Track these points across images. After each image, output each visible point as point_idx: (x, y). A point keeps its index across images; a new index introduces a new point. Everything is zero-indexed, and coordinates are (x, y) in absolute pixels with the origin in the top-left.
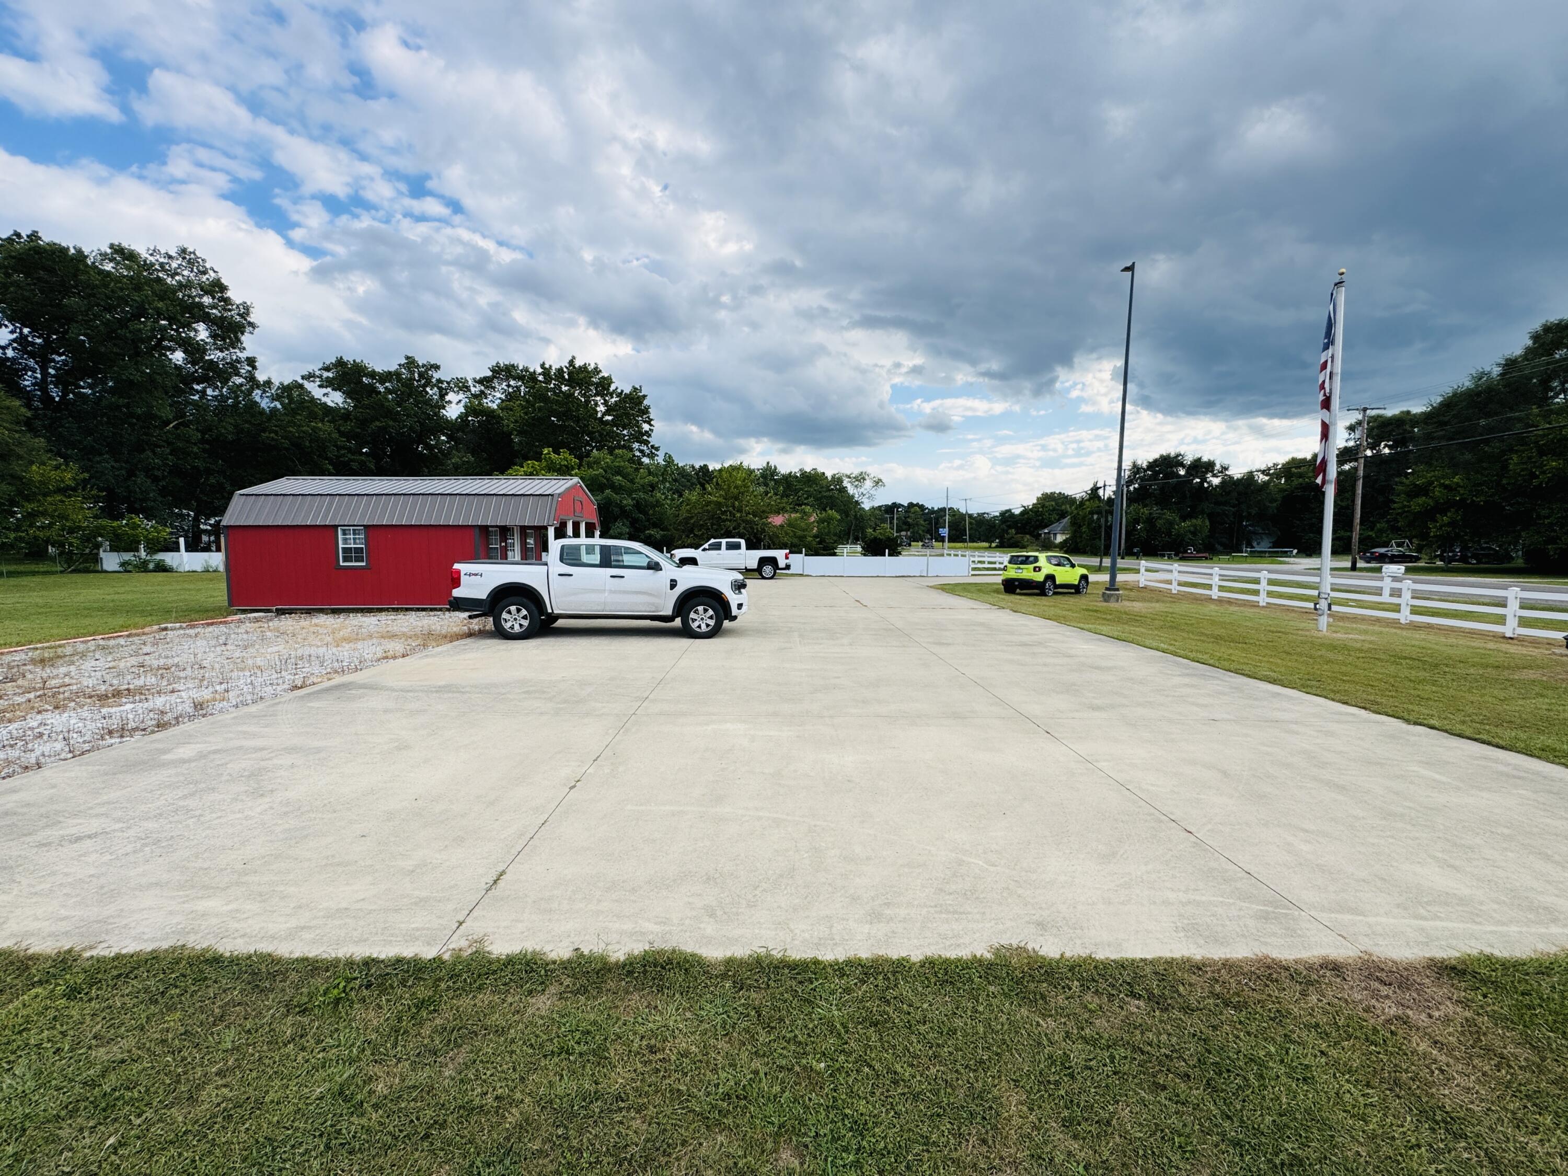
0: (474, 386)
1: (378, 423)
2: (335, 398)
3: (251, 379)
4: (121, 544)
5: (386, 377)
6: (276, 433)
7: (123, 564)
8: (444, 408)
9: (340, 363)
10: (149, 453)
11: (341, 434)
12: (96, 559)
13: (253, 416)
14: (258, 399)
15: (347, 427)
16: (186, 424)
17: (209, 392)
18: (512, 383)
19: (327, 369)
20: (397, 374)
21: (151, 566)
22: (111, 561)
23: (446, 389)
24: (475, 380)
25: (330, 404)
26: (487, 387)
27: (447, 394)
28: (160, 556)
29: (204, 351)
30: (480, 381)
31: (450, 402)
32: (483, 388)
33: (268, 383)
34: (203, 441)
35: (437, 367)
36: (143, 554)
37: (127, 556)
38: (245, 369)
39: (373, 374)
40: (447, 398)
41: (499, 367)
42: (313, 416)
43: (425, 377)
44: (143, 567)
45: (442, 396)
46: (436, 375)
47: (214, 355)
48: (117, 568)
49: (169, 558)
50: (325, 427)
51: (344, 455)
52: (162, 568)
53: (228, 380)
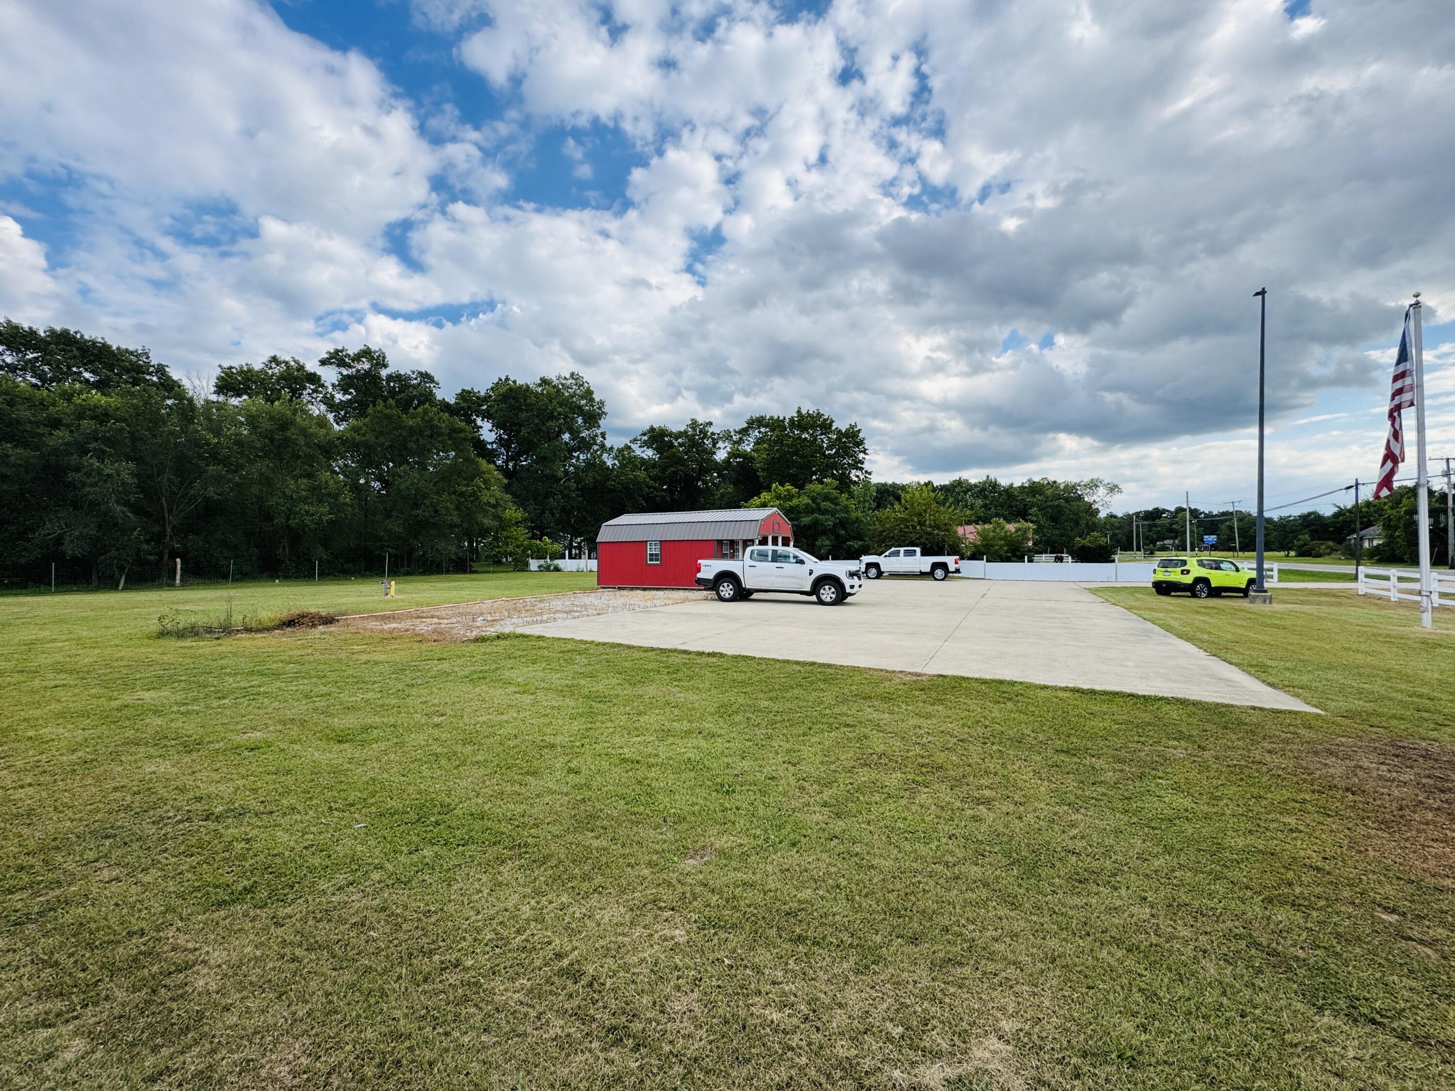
1: (672, 469)
2: (649, 454)
3: (603, 446)
4: (540, 555)
5: (680, 435)
6: (614, 481)
7: (539, 567)
8: (715, 453)
9: (652, 429)
10: (552, 499)
11: (651, 478)
12: (527, 564)
13: (603, 470)
14: (606, 460)
15: (654, 472)
16: (569, 480)
17: (581, 457)
18: (762, 430)
19: (644, 434)
20: (686, 432)
21: (552, 568)
22: (534, 564)
25: (646, 457)
28: (556, 562)
29: (579, 432)
31: (719, 448)
33: (612, 448)
34: (578, 489)
35: (711, 424)
36: (549, 561)
37: (542, 562)
38: (599, 439)
39: (671, 434)
40: (718, 446)
42: (635, 468)
43: (703, 432)
44: (548, 569)
45: (714, 445)
46: (711, 430)
47: (585, 434)
48: (537, 569)
49: (559, 563)
50: (641, 474)
51: (652, 493)
52: (557, 569)
53: (590, 448)
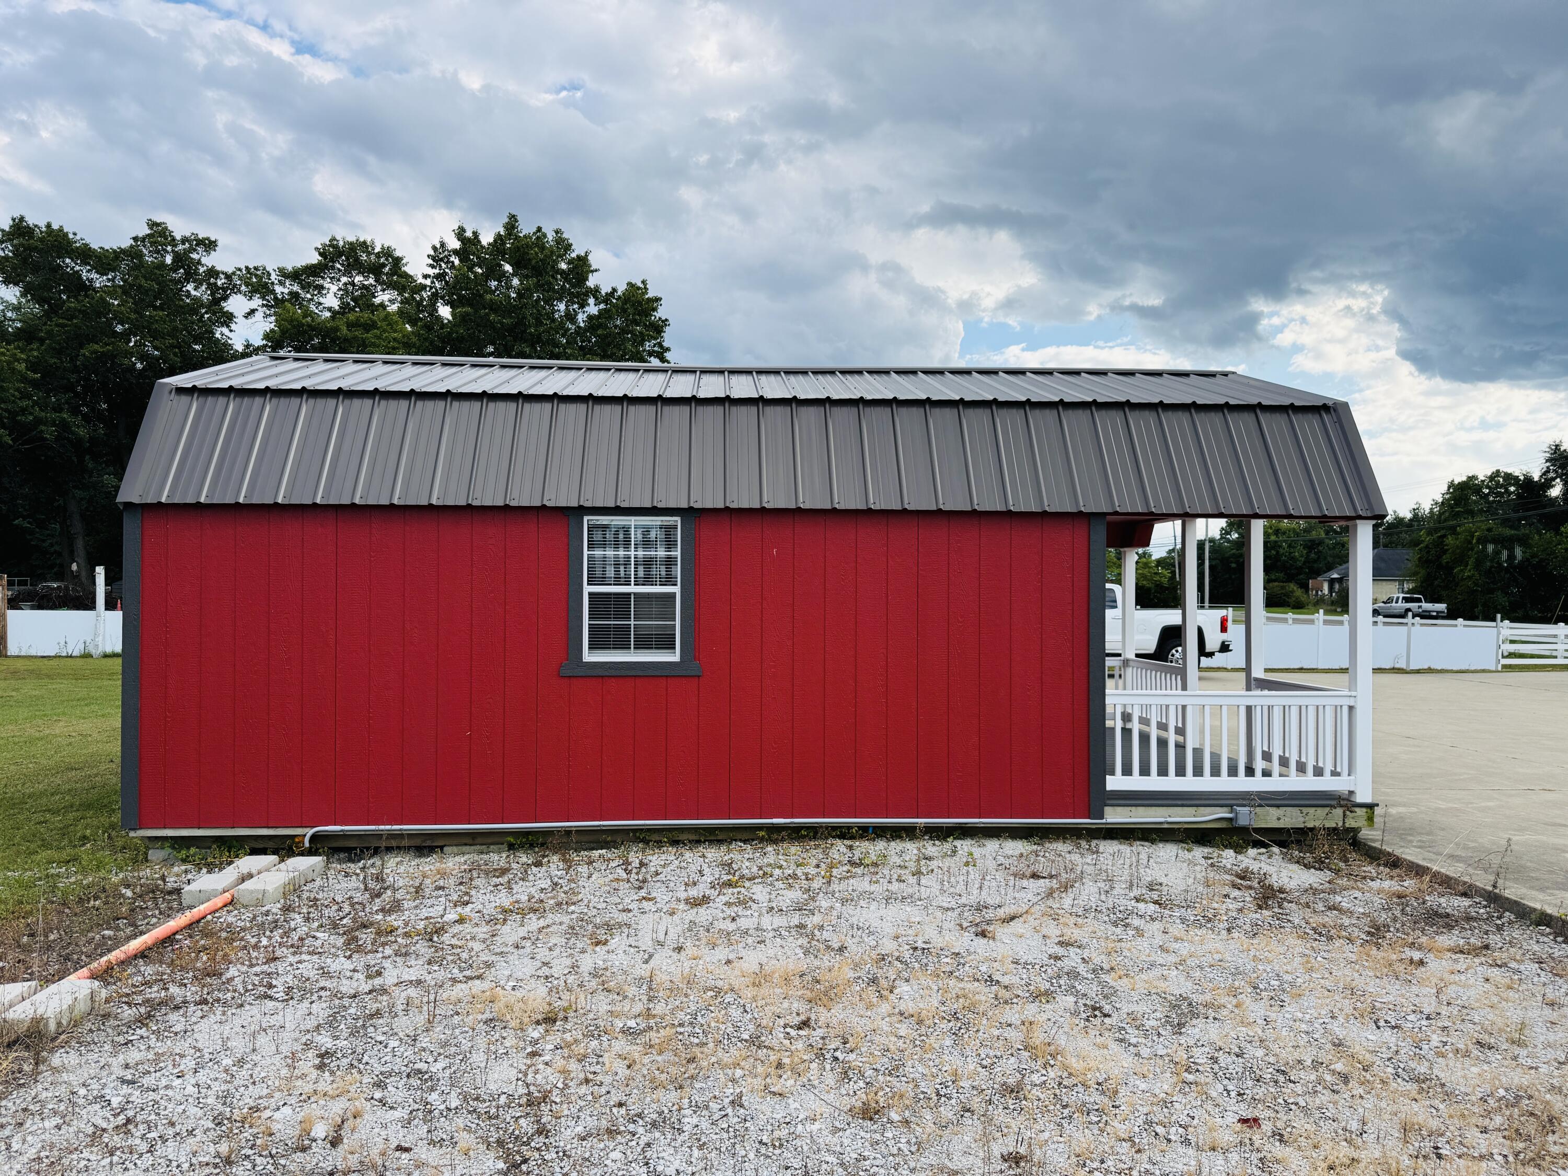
0: (281, 283)
5: (109, 260)
9: (20, 229)
18: (358, 279)
20: (132, 255)
23: (224, 289)
24: (283, 273)
26: (305, 287)
27: (225, 298)
30: (295, 275)
32: (296, 288)
35: (209, 245)
40: (228, 306)
41: (335, 247)
43: (186, 263)
